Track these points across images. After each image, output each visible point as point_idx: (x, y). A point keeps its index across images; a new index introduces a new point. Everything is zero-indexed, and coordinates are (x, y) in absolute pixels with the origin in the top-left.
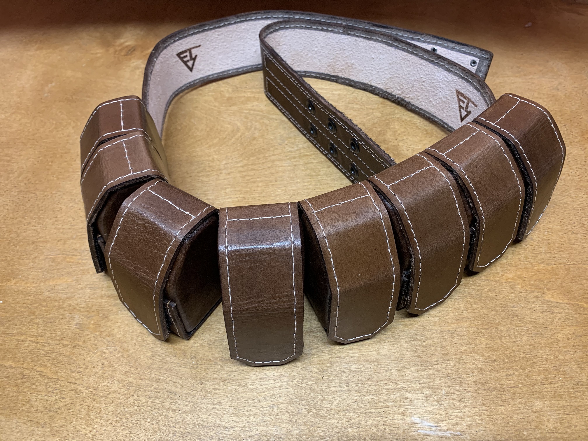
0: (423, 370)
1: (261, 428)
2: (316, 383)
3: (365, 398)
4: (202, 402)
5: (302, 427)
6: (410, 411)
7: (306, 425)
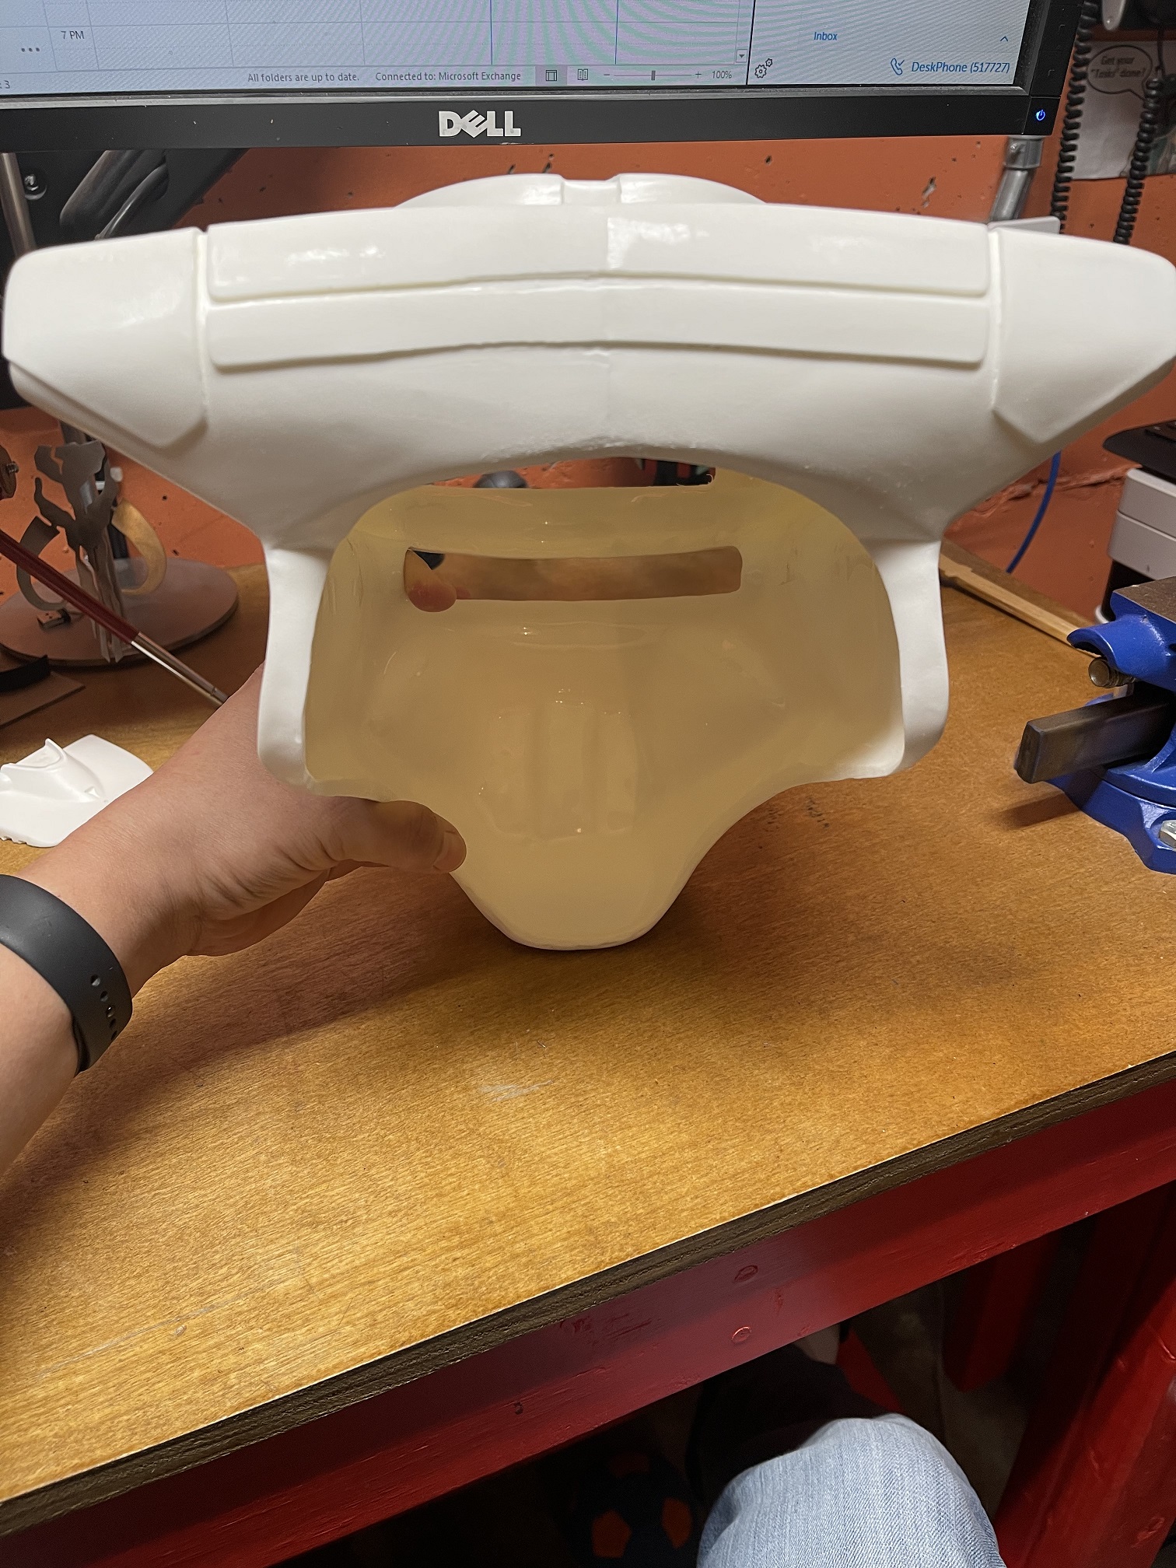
0: (479, 1030)
1: (248, 1188)
2: (320, 1103)
3: (403, 1091)
4: (132, 1195)
5: (314, 1161)
6: (474, 1083)
7: (319, 1157)
